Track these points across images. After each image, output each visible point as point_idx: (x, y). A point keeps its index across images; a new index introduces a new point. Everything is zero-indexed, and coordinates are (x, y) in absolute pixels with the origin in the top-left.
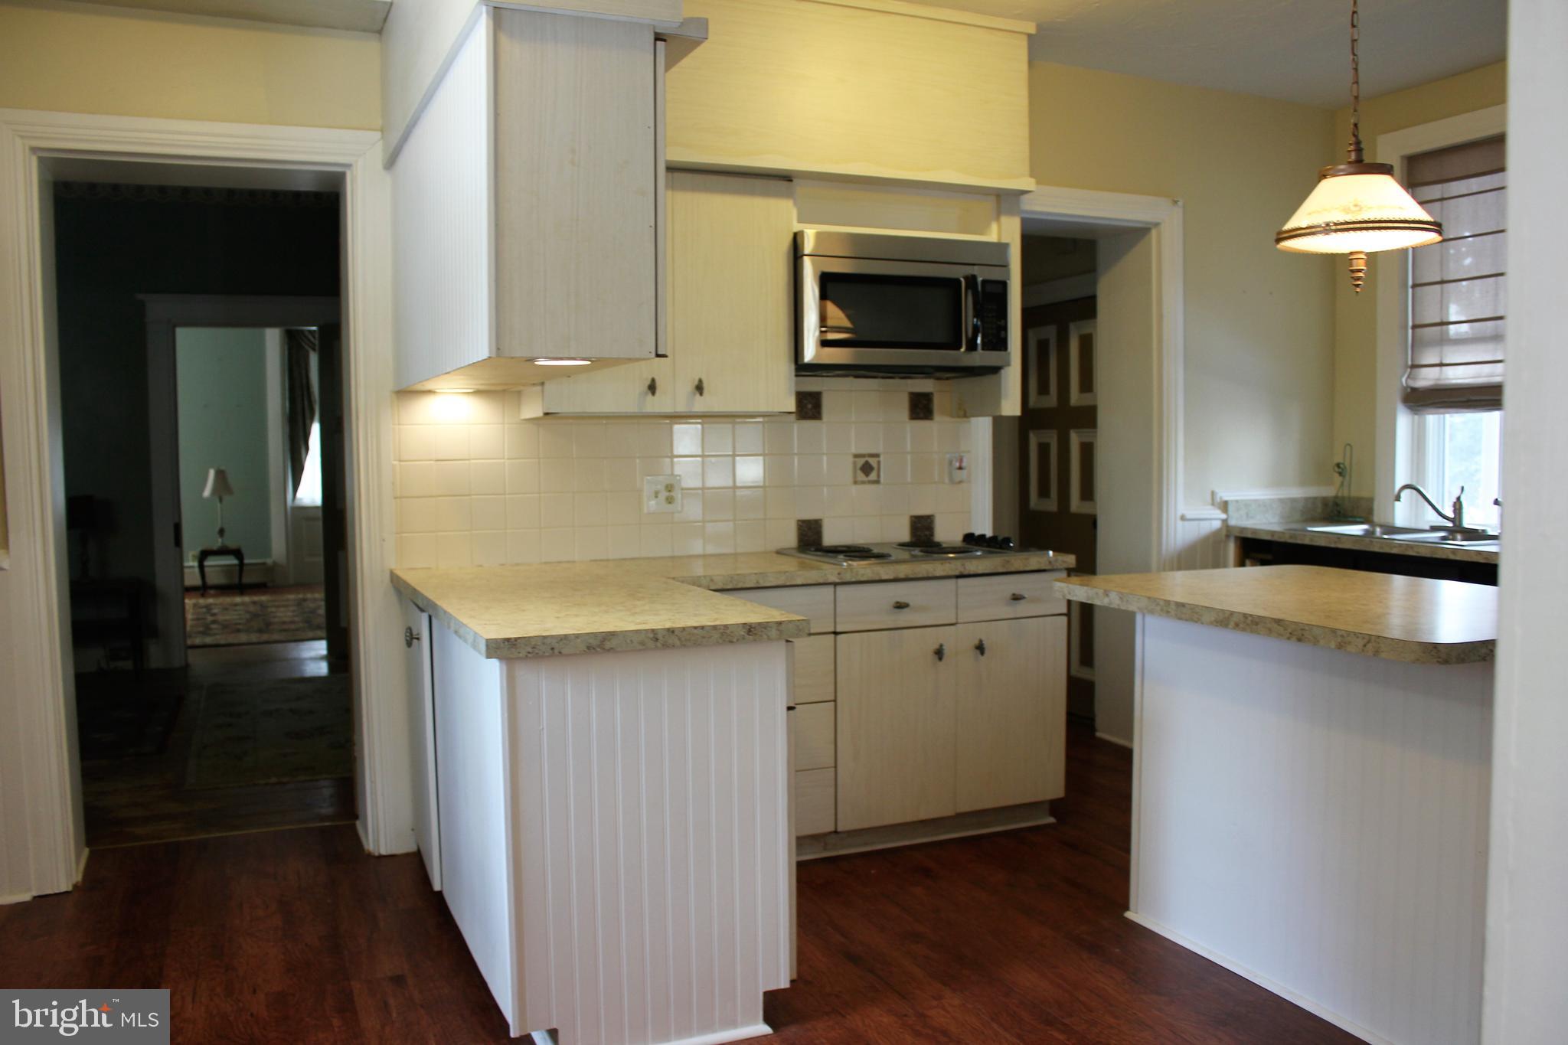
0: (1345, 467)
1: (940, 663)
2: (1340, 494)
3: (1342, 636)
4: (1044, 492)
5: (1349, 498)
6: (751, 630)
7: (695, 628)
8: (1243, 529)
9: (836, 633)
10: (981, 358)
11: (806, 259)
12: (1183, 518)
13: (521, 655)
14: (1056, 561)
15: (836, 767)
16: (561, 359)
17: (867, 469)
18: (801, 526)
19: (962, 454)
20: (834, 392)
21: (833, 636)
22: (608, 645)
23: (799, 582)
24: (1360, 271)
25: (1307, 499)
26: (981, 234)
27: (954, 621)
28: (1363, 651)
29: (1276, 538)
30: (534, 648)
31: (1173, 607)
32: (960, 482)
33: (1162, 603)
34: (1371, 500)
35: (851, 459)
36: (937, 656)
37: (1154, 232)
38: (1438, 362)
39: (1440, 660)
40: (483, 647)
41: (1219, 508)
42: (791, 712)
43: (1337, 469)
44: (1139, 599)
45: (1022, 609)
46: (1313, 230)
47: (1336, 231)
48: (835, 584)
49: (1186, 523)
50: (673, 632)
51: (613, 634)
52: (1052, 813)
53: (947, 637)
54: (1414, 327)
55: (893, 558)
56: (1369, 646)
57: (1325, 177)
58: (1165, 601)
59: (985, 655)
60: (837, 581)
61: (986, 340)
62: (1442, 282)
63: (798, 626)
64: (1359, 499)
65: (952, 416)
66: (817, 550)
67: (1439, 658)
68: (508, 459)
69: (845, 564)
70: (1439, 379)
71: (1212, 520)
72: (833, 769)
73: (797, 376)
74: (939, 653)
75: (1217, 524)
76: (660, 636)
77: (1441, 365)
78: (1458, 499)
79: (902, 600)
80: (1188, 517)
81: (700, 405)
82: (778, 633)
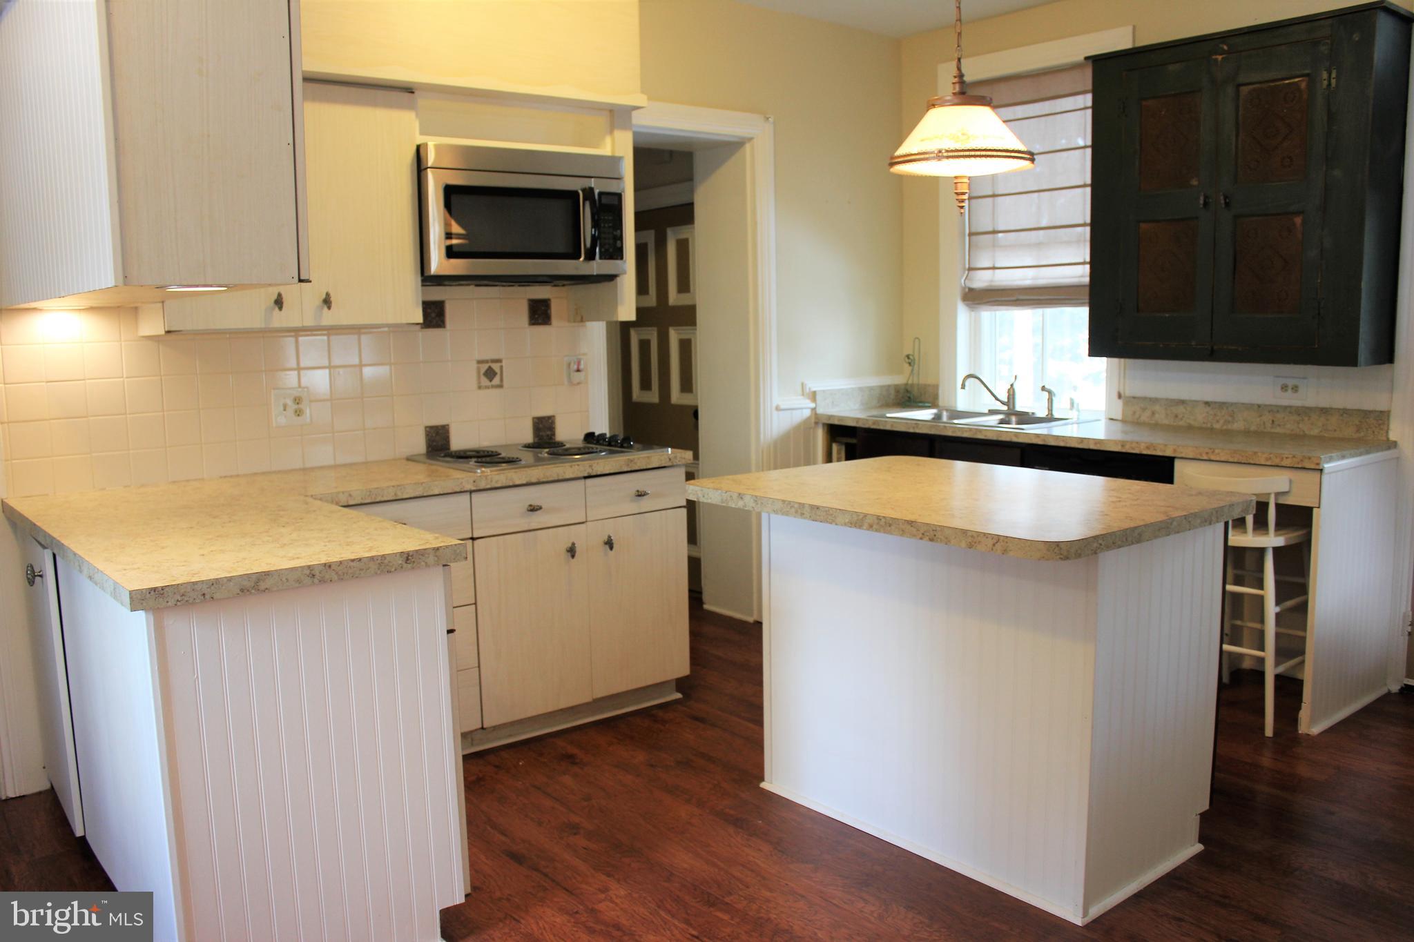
0: (914, 359)
1: (573, 561)
2: (910, 382)
3: (972, 536)
4: (646, 385)
5: (918, 385)
6: (409, 558)
7: (353, 560)
8: (830, 417)
9: (473, 539)
10: (598, 266)
11: (430, 173)
12: (778, 409)
13: (169, 603)
14: (676, 457)
15: (479, 667)
16: (197, 286)
17: (490, 374)
18: (429, 432)
19: (579, 357)
20: (455, 300)
21: (471, 541)
22: (262, 586)
23: (437, 493)
24: (963, 194)
25: (882, 387)
26: (596, 146)
27: (584, 520)
28: (992, 549)
29: (860, 425)
30: (183, 595)
31: (807, 509)
32: (579, 383)
33: (796, 506)
34: (936, 387)
35: (475, 365)
36: (569, 554)
37: (748, 146)
38: (991, 266)
39: (1062, 556)
40: (127, 600)
41: (809, 398)
42: (450, 635)
43: (907, 360)
44: (773, 502)
45: (646, 504)
46: (927, 156)
47: (948, 157)
48: (471, 492)
49: (781, 413)
50: (330, 566)
51: (267, 574)
52: (678, 690)
53: (577, 535)
54: (971, 234)
55: (523, 462)
56: (998, 546)
57: (934, 106)
58: (800, 503)
59: (614, 549)
60: (473, 488)
61: (603, 250)
62: (994, 196)
63: (455, 551)
64: (926, 386)
65: (569, 321)
66: (445, 456)
67: (1061, 554)
68: (127, 378)
69: (479, 471)
70: (992, 281)
71: (801, 409)
72: (477, 669)
73: (423, 285)
74: (572, 551)
75: (807, 413)
76: (317, 573)
77: (994, 268)
78: (1012, 385)
79: (536, 503)
80: (782, 407)
81: (328, 318)
82: (436, 559)
